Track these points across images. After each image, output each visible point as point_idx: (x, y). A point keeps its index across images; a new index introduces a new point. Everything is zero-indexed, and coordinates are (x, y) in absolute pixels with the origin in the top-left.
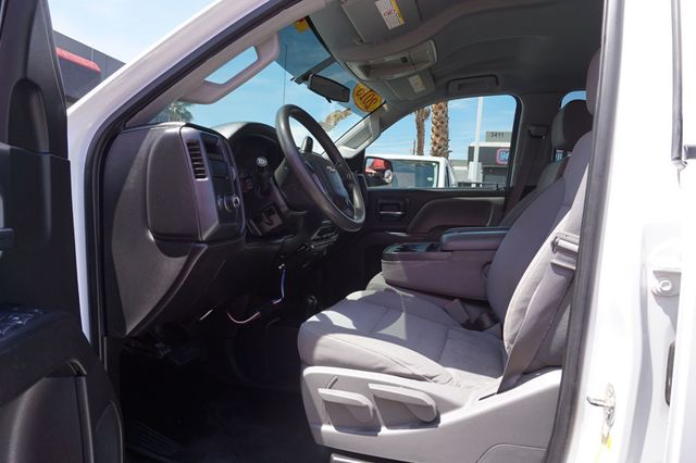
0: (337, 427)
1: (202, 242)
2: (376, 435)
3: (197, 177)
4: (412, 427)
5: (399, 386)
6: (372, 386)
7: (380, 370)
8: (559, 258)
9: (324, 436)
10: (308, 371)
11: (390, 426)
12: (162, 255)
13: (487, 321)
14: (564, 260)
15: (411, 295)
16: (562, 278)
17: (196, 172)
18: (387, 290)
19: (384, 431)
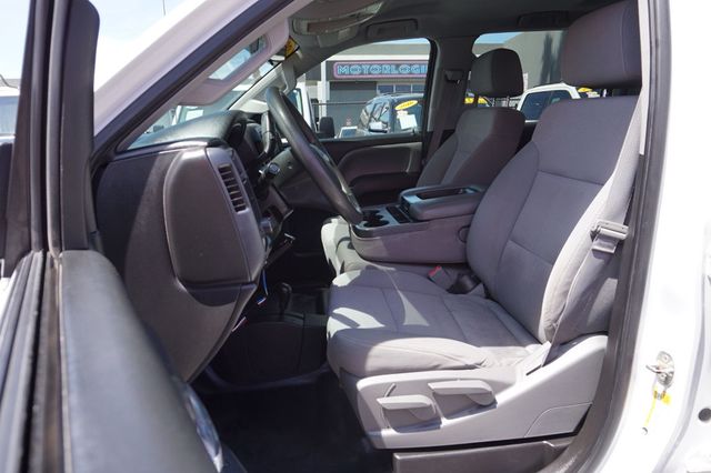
0: (396, 429)
1: (252, 283)
2: (439, 428)
3: (237, 210)
4: (471, 413)
5: (456, 379)
6: (433, 386)
7: (435, 368)
8: (600, 245)
9: (385, 440)
10: (362, 384)
11: (449, 416)
12: (201, 305)
13: (468, 283)
14: (603, 246)
15: (392, 269)
16: (601, 261)
17: (235, 204)
18: (368, 267)
19: (445, 422)
